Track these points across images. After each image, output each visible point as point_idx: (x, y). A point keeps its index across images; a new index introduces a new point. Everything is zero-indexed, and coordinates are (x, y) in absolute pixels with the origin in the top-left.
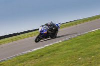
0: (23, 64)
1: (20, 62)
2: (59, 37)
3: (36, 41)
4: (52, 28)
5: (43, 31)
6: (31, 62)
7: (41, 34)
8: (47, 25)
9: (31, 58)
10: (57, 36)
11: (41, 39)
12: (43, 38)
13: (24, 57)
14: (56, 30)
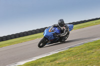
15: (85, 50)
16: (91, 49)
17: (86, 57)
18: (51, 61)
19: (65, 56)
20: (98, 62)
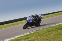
0: (50, 33)
1: (49, 32)
2: (41, 26)
3: (24, 28)
4: (36, 19)
5: (29, 21)
6: (56, 32)
7: (28, 23)
8: (33, 16)
9: (55, 30)
10: (40, 25)
11: (28, 27)
12: (29, 26)
13: (51, 28)
14: (40, 20)
15: (46, 32)
16: (50, 32)
17: (47, 37)
18: (25, 39)
19: (33, 36)
20: (54, 39)
